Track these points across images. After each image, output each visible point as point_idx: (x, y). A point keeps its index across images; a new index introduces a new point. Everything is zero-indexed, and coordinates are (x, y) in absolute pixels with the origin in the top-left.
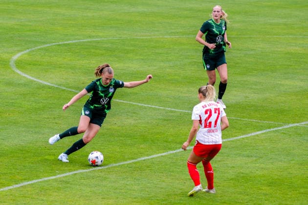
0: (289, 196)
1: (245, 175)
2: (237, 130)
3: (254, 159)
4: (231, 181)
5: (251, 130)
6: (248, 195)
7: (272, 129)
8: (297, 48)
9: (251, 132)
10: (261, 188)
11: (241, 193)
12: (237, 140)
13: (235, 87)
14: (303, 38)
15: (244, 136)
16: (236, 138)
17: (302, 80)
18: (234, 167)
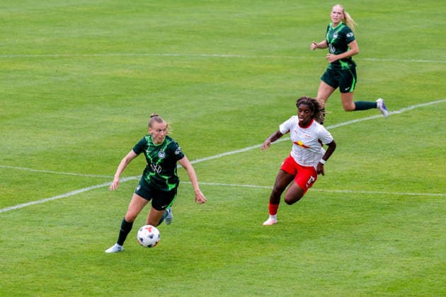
0: (127, 279)
1: (65, 251)
2: (50, 187)
3: (77, 227)
4: (46, 260)
5: (70, 187)
6: (70, 279)
7: (98, 186)
8: (127, 71)
9: (70, 191)
10: (88, 268)
11: (60, 276)
12: (50, 202)
13: (45, 128)
14: (134, 56)
15: (60, 197)
16: (49, 199)
17: (136, 116)
18: (48, 240)
